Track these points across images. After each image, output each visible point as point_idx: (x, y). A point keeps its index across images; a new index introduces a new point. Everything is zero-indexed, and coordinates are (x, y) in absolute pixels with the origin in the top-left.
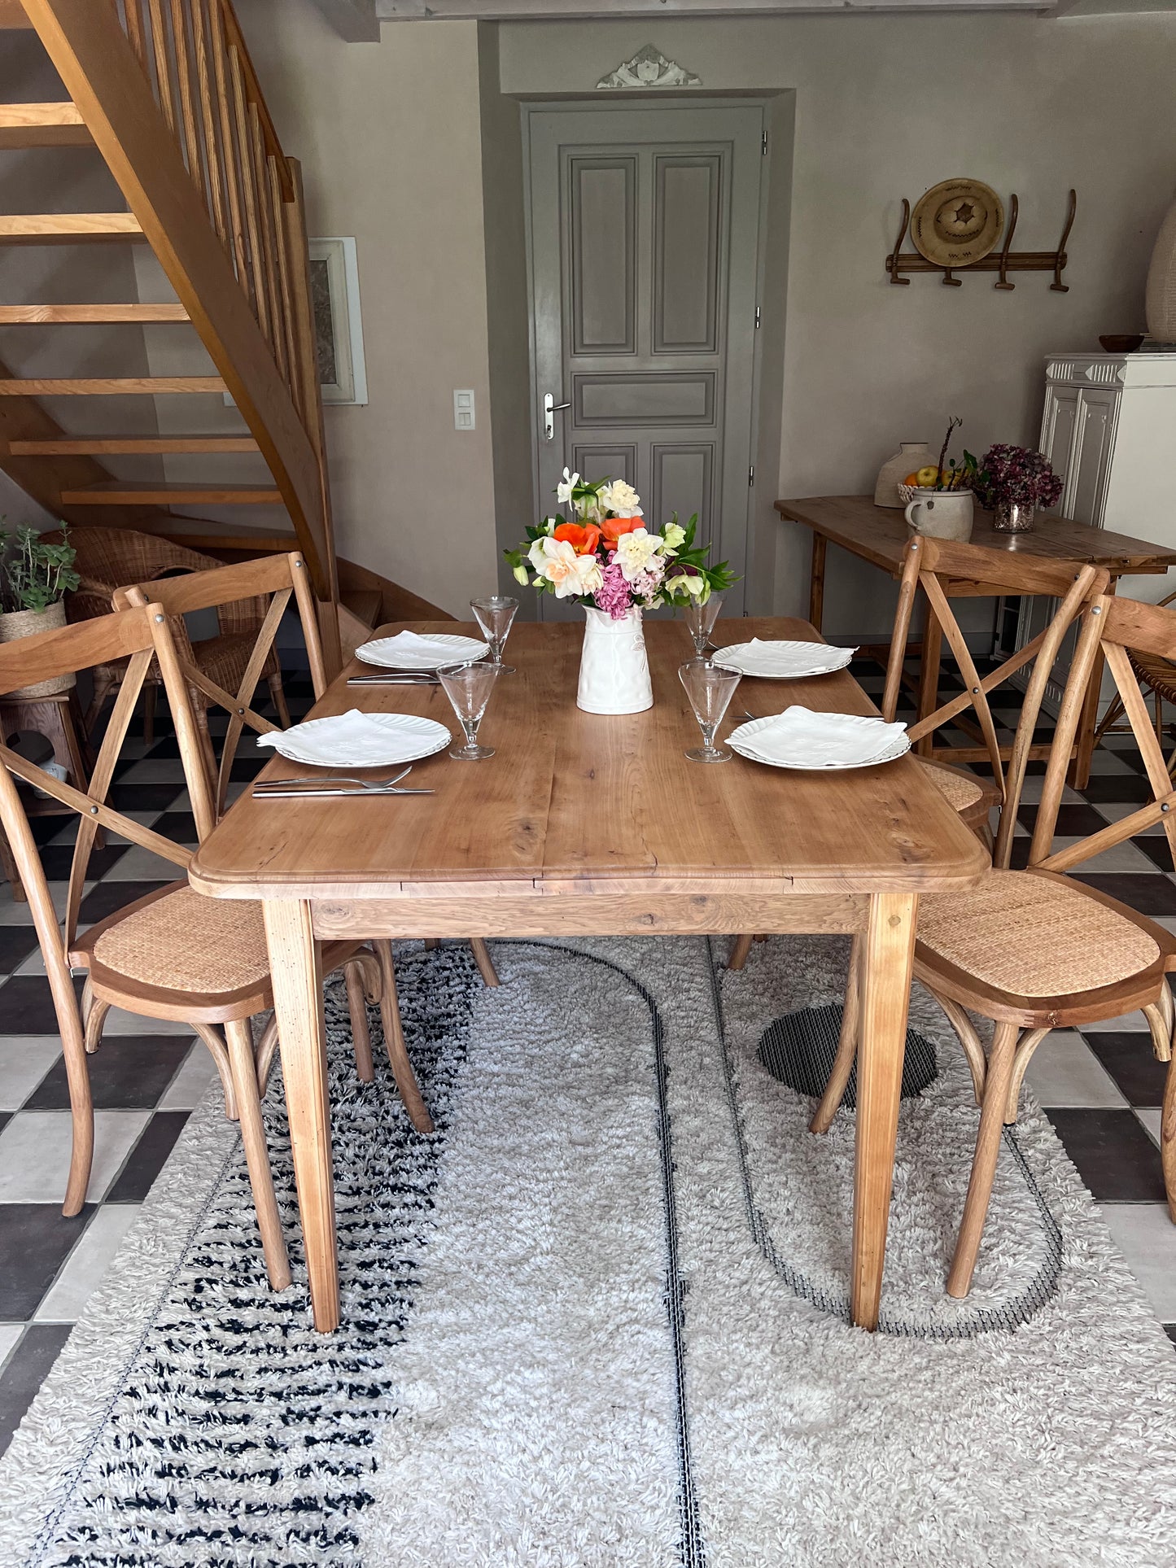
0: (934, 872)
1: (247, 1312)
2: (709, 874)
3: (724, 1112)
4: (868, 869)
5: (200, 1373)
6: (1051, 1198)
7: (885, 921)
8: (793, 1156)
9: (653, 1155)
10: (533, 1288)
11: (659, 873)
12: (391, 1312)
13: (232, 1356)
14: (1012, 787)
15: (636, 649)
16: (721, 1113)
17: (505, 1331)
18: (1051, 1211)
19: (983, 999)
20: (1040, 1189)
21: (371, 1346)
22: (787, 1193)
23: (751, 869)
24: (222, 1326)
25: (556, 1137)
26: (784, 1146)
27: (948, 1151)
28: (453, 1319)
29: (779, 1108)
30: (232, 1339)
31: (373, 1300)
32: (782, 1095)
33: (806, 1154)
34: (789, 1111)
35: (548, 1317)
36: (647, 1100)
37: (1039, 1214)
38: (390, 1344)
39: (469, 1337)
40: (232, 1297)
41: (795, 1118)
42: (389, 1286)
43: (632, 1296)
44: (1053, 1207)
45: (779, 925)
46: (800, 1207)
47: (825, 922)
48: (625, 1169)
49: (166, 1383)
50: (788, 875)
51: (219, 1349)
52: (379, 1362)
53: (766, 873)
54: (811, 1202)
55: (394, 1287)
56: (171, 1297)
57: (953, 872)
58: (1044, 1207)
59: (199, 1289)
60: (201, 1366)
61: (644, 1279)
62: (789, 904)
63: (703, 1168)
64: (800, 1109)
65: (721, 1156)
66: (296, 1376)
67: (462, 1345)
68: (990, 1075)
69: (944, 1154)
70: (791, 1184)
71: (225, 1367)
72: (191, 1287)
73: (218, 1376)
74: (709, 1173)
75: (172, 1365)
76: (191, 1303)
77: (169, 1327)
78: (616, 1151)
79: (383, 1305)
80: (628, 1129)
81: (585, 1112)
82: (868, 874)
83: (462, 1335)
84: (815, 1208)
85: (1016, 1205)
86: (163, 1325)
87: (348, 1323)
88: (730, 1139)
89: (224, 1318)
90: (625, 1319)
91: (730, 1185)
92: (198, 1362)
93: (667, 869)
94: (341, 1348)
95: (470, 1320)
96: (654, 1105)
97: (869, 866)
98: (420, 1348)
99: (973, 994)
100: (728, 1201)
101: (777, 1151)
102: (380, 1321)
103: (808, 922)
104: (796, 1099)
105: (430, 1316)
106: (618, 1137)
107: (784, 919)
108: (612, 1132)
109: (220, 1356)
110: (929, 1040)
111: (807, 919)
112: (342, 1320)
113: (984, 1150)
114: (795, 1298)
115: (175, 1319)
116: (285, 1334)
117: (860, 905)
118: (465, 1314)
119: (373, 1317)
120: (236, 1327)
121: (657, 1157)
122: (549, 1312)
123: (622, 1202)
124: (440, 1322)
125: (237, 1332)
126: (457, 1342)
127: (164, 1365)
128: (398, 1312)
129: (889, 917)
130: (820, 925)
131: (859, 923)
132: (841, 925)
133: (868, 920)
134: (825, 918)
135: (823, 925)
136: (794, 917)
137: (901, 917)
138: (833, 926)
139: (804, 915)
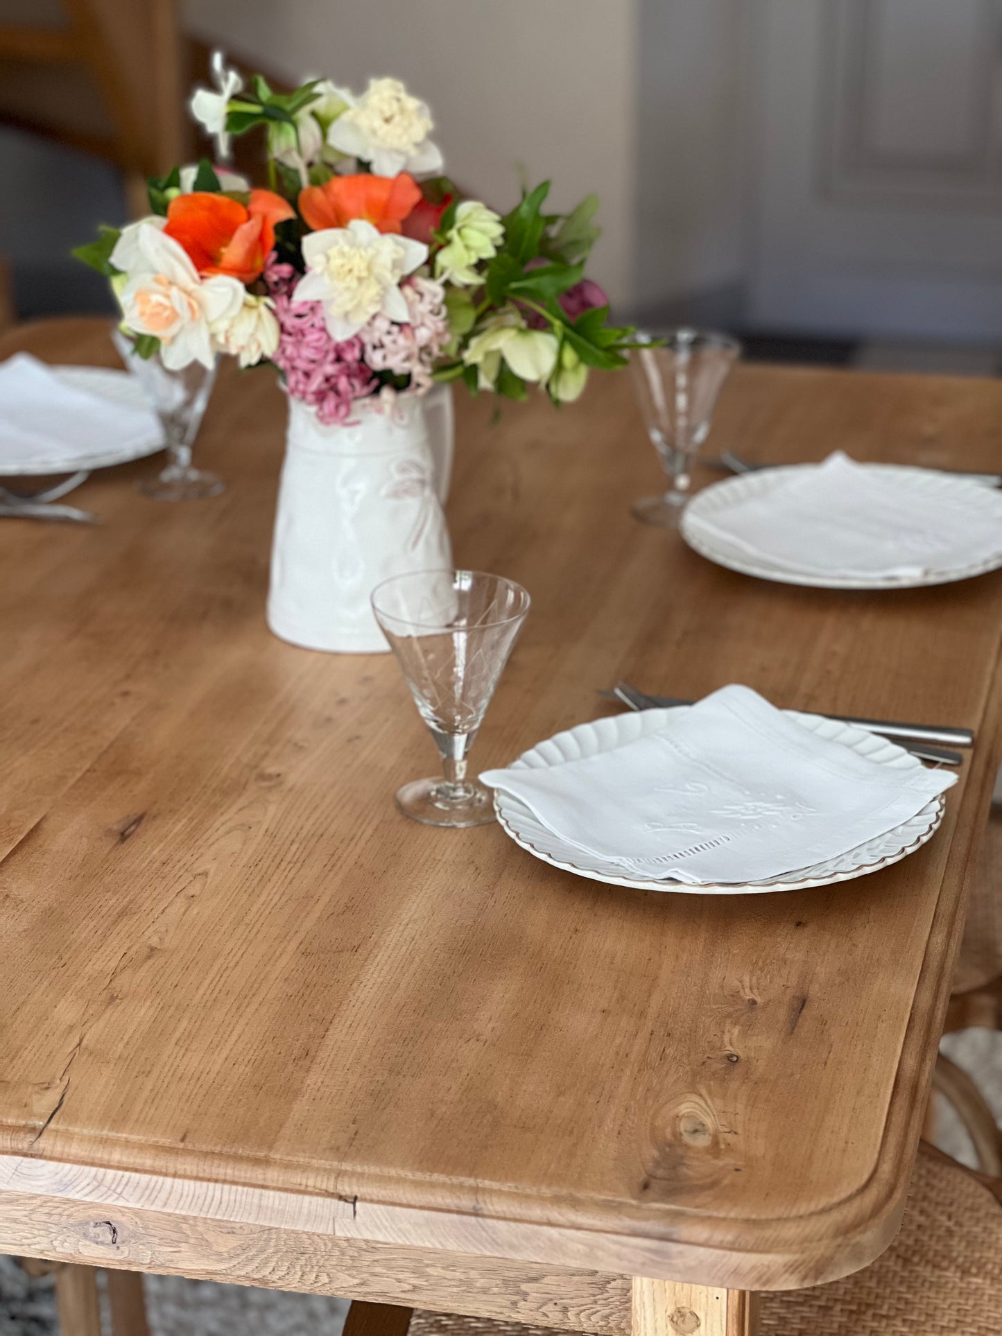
0: (701, 1232)
2: (160, 1163)
4: (541, 1200)
7: (663, 1321)
11: (44, 1144)
15: (396, 494)
23: (266, 1162)
45: (415, 1288)
47: (524, 1296)
50: (346, 1189)
53: (298, 1179)
57: (750, 1238)
82: (537, 1212)
93: (68, 1137)
97: (547, 1192)
103: (485, 1291)
107: (422, 1275)
111: (480, 1283)
129: (671, 1309)
130: (515, 1304)
131: (607, 1311)
132: (565, 1309)
133: (628, 1309)
134: (524, 1287)
135: (521, 1304)
136: (449, 1274)
137: (701, 1315)
138: (544, 1309)
139: (473, 1274)
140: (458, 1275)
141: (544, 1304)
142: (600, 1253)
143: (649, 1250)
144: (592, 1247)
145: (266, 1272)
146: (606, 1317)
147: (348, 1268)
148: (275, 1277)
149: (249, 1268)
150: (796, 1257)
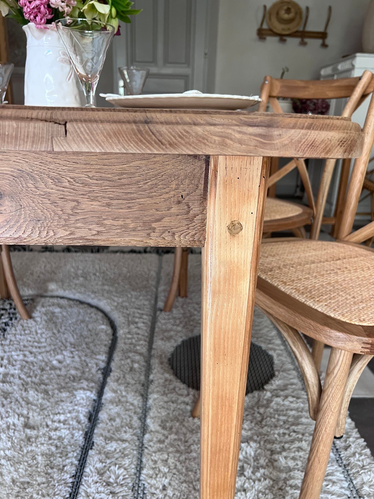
3: (136, 401)
4: (188, 114)
6: (354, 471)
8: (176, 437)
9: (79, 436)
14: (319, 208)
16: (136, 402)
18: (355, 482)
19: (321, 327)
20: (345, 462)
22: (166, 470)
25: (16, 421)
26: (171, 428)
27: (282, 431)
29: (174, 399)
32: (177, 389)
33: (185, 434)
34: (179, 401)
36: (88, 393)
37: (346, 485)
41: (183, 406)
44: (356, 478)
46: (173, 483)
47: (154, 229)
48: (53, 449)
50: (59, 118)
54: (183, 478)
58: (349, 478)
62: (108, 205)
63: (112, 446)
64: (187, 399)
65: (127, 436)
68: (325, 396)
69: (279, 434)
70: (171, 461)
74: (115, 450)
78: (52, 434)
80: (69, 415)
81: (45, 402)
82: (186, 120)
84: (184, 485)
85: (330, 477)
88: (136, 422)
91: (126, 462)
96: (93, 396)
99: (312, 323)
100: (121, 478)
101: (166, 432)
103: (134, 230)
104: (185, 392)
106: (60, 422)
107: (102, 225)
108: (56, 418)
110: (271, 353)
113: (317, 459)
117: (195, 209)
121: (81, 438)
123: (39, 479)
129: (228, 223)
130: (149, 234)
131: (194, 233)
132: (174, 234)
133: (204, 230)
134: (154, 225)
135: (152, 234)
136: (115, 223)
137: (243, 224)
138: (163, 236)
139: (128, 221)
140: (120, 223)
141: (163, 233)
142: (229, 141)
143: (260, 135)
144: (224, 137)
145: (20, 233)
146: (193, 236)
147: (64, 226)
148: (25, 236)
149: (11, 233)
150: (344, 135)
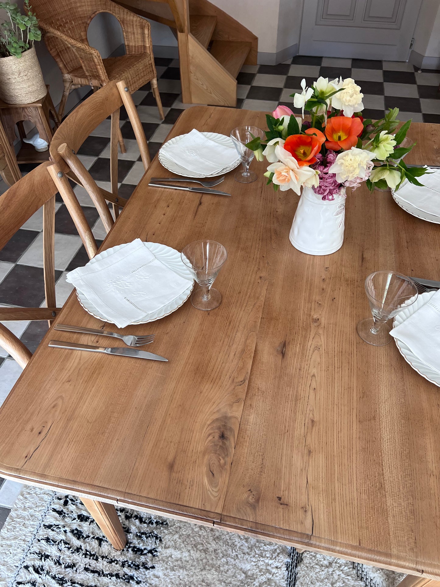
1: (85, 525)
5: (58, 563)
10: (221, 544)
11: (312, 542)
12: (150, 544)
13: (74, 554)
17: (203, 573)
21: (137, 567)
24: (72, 531)
28: (179, 556)
30: (76, 542)
31: (143, 533)
35: (226, 567)
38: (147, 568)
39: (185, 573)
40: (79, 514)
42: (152, 524)
43: (271, 562)
49: (42, 566)
51: (69, 548)
52: (139, 580)
55: (155, 525)
56: (53, 506)
59: (66, 503)
60: (60, 557)
61: (278, 551)
66: (100, 578)
67: (181, 577)
71: (69, 561)
72: (62, 501)
73: (66, 567)
75: (47, 553)
76: (60, 513)
77: (49, 527)
79: (147, 538)
83: (181, 571)
86: (47, 524)
87: (129, 547)
89: (74, 527)
90: (265, 580)
92: (58, 554)
93: (321, 539)
94: (123, 566)
95: (188, 559)
98: (160, 574)
102: (145, 549)
105: (169, 551)
109: (68, 553)
112: (127, 545)
114: (357, 583)
115: (53, 522)
116: (100, 545)
118: (186, 554)
119: (141, 546)
120: (78, 534)
122: (227, 562)
124: (173, 556)
125: (78, 539)
126: (179, 574)
127: (43, 554)
128: (153, 547)
